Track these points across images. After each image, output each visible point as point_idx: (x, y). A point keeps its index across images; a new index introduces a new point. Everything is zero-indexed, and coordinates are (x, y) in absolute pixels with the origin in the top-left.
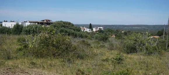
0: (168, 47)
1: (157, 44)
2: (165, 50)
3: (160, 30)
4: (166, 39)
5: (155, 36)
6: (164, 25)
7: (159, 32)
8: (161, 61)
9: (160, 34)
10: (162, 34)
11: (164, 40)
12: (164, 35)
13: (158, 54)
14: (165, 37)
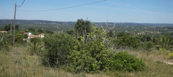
0: (15, 41)
1: (4, 39)
2: (12, 44)
3: (8, 25)
4: (13, 34)
5: (2, 30)
6: (11, 20)
7: (6, 26)
8: (7, 56)
9: (7, 29)
10: (10, 29)
11: (11, 34)
12: (11, 30)
13: (4, 50)
14: (12, 32)
